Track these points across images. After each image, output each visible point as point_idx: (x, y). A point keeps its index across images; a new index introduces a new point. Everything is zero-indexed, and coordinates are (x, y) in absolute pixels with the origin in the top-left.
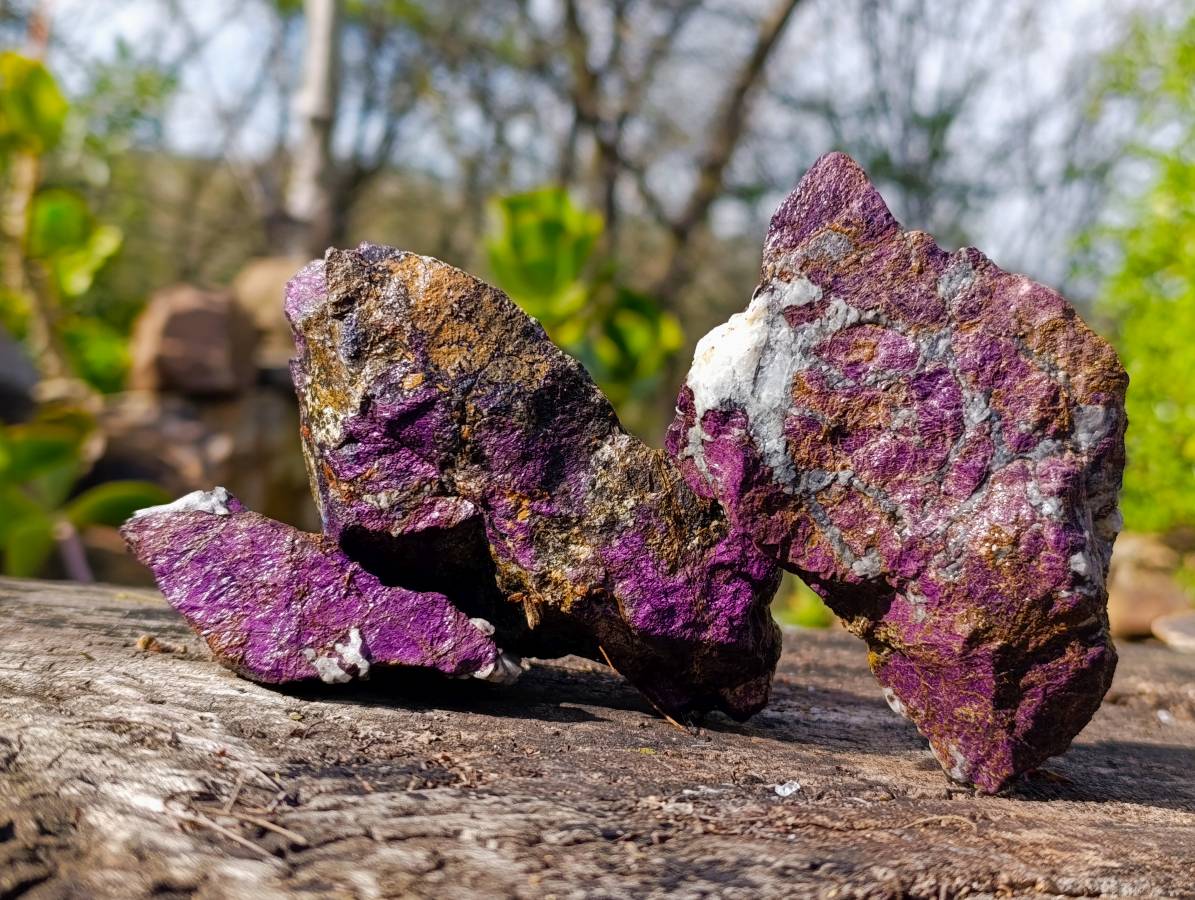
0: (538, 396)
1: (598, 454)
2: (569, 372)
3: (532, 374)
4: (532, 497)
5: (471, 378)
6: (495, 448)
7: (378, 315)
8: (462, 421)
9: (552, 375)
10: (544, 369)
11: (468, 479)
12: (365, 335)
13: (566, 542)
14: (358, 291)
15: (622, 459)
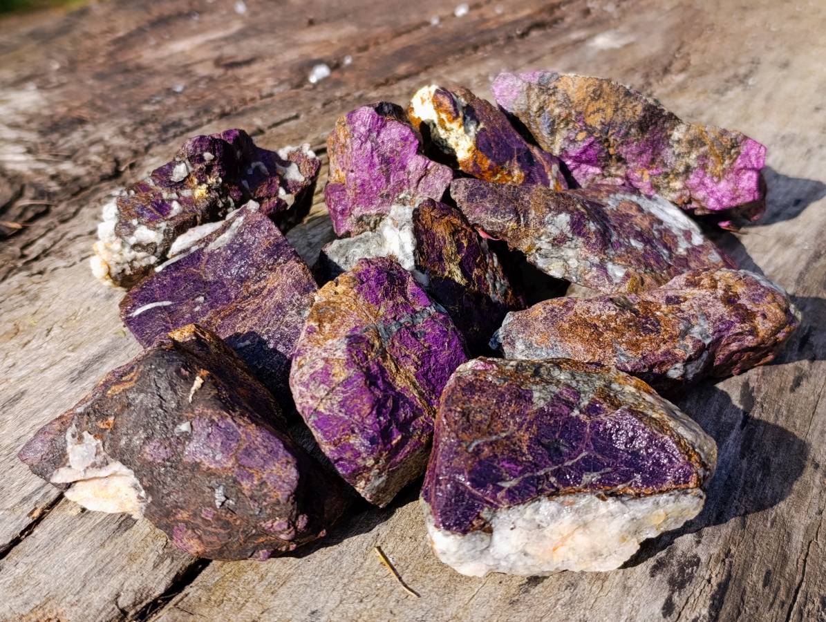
0: (640, 123)
1: (672, 138)
2: (651, 106)
3: (634, 113)
4: (648, 168)
5: (607, 126)
6: (626, 153)
7: (557, 111)
8: (609, 146)
9: (644, 110)
10: (639, 109)
11: (617, 169)
12: (554, 121)
13: (668, 183)
14: (544, 101)
15: (685, 136)
